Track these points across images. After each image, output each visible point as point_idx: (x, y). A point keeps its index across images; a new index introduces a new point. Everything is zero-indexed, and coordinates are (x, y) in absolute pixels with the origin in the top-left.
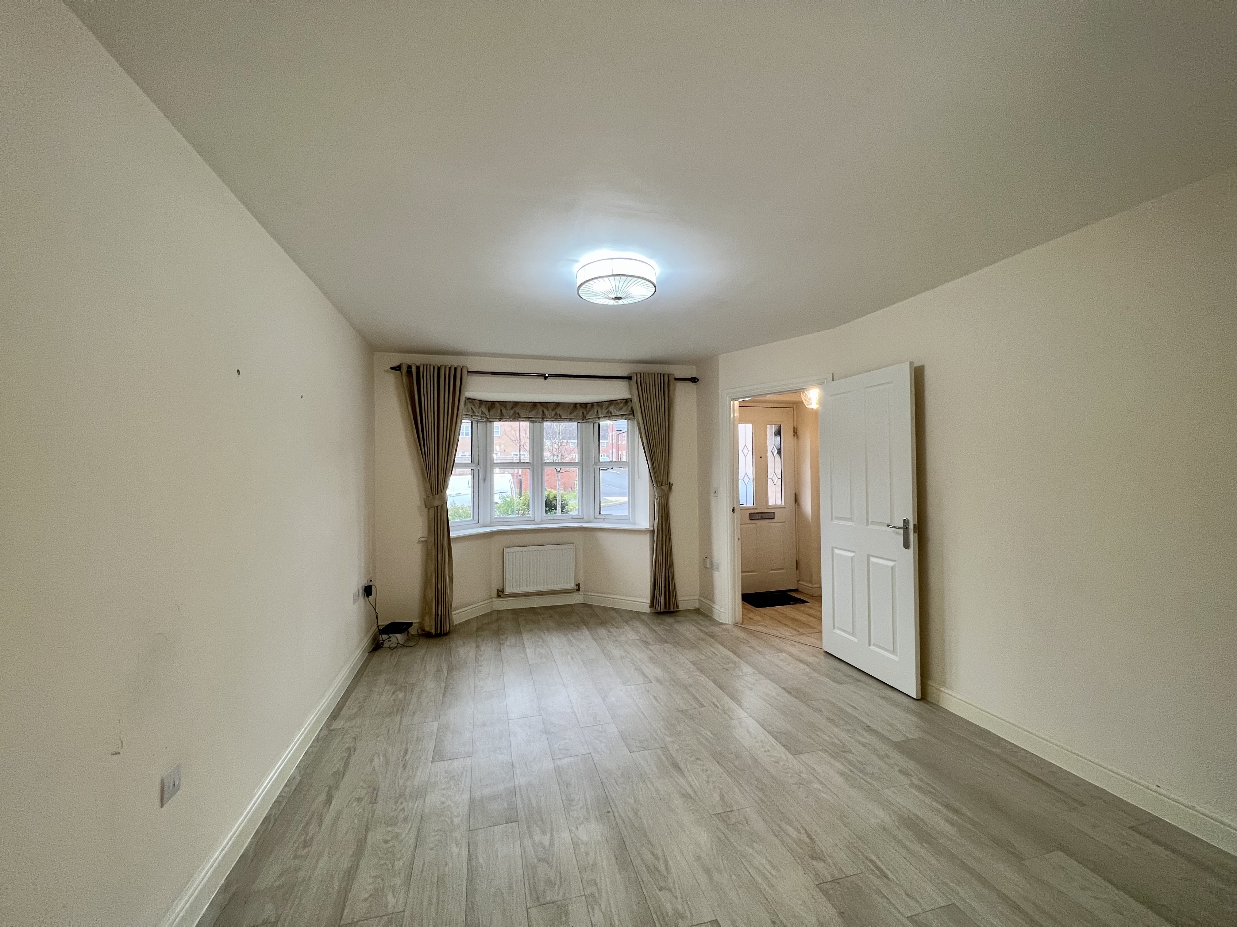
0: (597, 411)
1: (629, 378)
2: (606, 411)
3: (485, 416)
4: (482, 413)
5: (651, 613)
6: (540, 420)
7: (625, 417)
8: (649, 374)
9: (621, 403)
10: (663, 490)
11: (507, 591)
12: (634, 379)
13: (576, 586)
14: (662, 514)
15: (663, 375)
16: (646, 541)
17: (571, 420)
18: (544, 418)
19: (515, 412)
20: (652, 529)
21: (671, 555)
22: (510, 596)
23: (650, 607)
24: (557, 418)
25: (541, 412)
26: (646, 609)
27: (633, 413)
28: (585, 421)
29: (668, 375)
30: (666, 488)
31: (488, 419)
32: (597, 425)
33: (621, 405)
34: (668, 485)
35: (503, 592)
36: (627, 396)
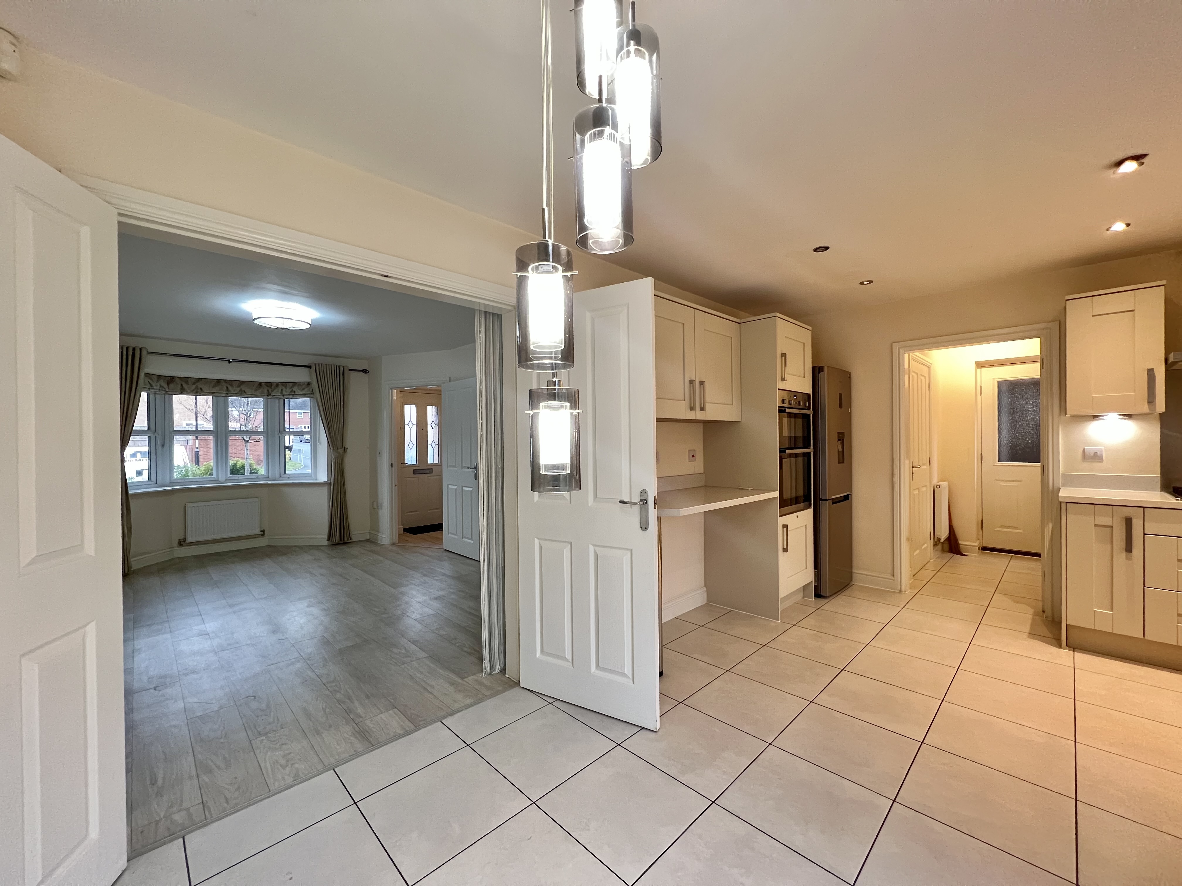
0: (282, 390)
1: (310, 367)
2: (290, 390)
3: (163, 389)
4: (161, 386)
5: (329, 545)
6: (224, 395)
7: (307, 396)
8: (326, 365)
9: (304, 384)
10: (339, 453)
11: (189, 540)
12: (313, 367)
13: (261, 531)
14: (338, 470)
15: (339, 367)
16: (325, 491)
17: (256, 396)
18: (228, 393)
19: (197, 387)
20: (329, 482)
21: (345, 500)
22: (192, 544)
23: (327, 540)
24: (242, 394)
25: (225, 388)
26: (326, 543)
27: (312, 393)
28: (270, 397)
29: (343, 367)
30: (341, 451)
31: (167, 391)
32: (282, 401)
33: (304, 387)
34: (343, 449)
35: (185, 540)
36: (308, 380)
